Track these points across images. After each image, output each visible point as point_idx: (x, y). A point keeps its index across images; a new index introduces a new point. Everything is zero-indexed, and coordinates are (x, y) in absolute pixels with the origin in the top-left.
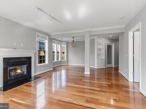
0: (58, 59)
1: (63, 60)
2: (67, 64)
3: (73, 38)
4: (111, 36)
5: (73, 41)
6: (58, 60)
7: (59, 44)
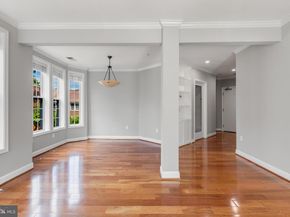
0: (56, 123)
1: (74, 125)
2: (86, 138)
3: (110, 57)
4: (207, 62)
5: (110, 67)
6: (56, 128)
7: (60, 76)
